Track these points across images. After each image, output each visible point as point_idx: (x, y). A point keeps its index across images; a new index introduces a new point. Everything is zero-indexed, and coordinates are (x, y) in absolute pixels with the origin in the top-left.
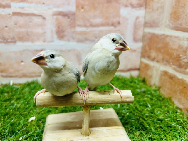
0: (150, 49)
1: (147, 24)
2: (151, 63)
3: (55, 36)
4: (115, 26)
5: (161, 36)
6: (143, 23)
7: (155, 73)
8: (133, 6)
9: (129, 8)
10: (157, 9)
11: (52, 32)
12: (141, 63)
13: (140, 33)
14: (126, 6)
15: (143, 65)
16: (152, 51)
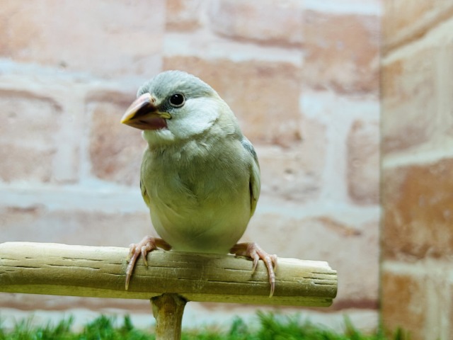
0: (408, 219)
1: (389, 145)
2: (415, 270)
3: (86, 166)
4: (285, 147)
5: (436, 166)
6: (376, 139)
7: (432, 299)
8: (339, 89)
9: (329, 96)
10: (416, 91)
11: (77, 150)
12: (384, 277)
13: (371, 174)
14: (319, 88)
15: (391, 286)
16: (415, 224)
